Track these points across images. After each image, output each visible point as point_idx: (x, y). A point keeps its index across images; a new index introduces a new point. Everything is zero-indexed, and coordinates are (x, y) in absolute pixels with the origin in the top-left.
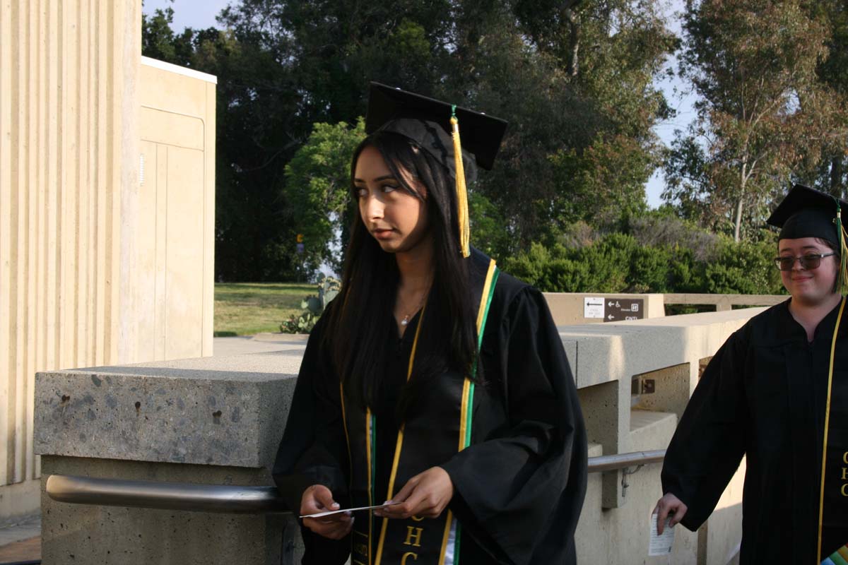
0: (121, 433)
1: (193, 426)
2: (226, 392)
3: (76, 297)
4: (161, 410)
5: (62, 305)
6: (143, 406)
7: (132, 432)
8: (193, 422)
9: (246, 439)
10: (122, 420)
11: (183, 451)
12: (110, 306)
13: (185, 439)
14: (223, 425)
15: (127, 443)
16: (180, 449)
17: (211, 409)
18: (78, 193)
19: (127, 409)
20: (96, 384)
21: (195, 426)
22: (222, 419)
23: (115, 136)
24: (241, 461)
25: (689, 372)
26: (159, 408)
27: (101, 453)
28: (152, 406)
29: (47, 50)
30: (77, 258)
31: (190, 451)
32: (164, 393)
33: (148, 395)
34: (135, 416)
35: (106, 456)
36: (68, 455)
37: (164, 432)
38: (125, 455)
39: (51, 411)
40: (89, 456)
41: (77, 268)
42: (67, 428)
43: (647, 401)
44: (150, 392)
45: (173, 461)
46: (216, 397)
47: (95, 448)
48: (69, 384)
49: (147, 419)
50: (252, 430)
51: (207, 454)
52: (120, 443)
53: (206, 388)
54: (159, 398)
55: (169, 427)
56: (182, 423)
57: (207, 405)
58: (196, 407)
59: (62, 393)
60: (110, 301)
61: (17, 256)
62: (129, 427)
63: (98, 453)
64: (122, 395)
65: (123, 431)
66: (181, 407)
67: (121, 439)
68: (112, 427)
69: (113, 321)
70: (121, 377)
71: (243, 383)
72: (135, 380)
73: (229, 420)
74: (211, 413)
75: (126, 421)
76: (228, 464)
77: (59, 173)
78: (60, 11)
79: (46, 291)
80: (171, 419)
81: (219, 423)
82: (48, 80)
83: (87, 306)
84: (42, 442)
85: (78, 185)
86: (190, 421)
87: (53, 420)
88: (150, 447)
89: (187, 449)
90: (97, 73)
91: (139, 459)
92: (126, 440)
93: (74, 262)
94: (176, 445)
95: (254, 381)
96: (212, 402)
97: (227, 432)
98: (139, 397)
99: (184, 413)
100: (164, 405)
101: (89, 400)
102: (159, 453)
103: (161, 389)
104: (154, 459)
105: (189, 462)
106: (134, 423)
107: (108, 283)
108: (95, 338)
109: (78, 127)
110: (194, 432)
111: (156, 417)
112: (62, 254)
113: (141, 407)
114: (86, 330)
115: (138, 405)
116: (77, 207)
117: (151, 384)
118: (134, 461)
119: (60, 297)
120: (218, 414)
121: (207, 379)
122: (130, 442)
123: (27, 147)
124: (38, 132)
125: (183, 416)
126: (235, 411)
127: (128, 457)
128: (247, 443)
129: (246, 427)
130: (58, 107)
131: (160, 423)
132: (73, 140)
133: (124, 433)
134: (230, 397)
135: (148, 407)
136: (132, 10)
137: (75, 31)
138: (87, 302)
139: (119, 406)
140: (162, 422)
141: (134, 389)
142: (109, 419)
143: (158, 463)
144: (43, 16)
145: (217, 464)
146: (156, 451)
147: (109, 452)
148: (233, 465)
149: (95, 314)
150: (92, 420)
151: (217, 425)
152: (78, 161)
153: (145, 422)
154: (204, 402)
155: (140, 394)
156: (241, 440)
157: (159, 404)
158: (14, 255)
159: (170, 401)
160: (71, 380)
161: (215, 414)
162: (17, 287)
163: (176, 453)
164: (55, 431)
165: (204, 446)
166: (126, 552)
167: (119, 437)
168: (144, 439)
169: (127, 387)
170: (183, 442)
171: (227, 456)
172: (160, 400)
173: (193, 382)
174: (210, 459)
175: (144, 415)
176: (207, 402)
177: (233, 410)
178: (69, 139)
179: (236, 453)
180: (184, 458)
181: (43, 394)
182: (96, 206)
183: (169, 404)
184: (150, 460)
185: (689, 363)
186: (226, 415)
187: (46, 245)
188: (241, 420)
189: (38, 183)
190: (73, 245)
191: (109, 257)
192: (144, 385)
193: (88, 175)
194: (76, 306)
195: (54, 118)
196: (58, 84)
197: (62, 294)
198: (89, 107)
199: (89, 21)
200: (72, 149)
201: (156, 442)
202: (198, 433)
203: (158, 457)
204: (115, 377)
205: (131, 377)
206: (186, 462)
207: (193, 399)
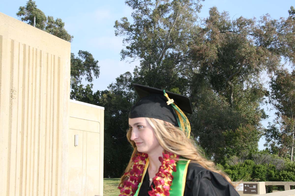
3: (44, 190)
5: (39, 193)
12: (57, 193)
18: (46, 152)
23: (60, 132)
29: (35, 102)
30: (45, 176)
41: (45, 179)
60: (57, 191)
61: (22, 176)
77: (39, 145)
78: (40, 88)
79: (33, 188)
82: (35, 113)
83: (49, 193)
85: (45, 150)
90: (53, 110)
107: (56, 184)
109: (46, 129)
112: (40, 175)
116: (45, 157)
119: (38, 190)
123: (27, 137)
124: (31, 131)
130: (39, 122)
137: (45, 95)
138: (48, 191)
144: (34, 90)
152: (46, 141)
158: (21, 175)
162: (22, 187)
178: (43, 133)
182: (52, 157)
187: (33, 171)
189: (31, 149)
190: (43, 171)
191: (57, 175)
193: (50, 145)
194: (44, 193)
195: (37, 126)
196: (39, 114)
197: (39, 189)
198: (50, 121)
199: (51, 92)
200: (44, 137)
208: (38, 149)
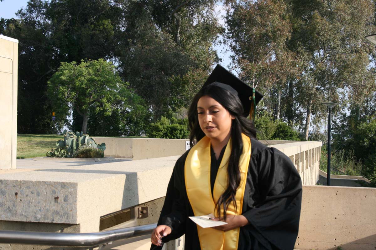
0: (8, 207)
1: (44, 204)
2: (61, 187)
4: (28, 197)
6: (19, 194)
7: (13, 207)
8: (44, 202)
9: (71, 210)
10: (8, 201)
11: (39, 216)
13: (40, 210)
14: (60, 204)
15: (11, 212)
16: (37, 215)
17: (53, 195)
19: (11, 196)
21: (45, 204)
22: (59, 200)
24: (68, 221)
26: (27, 196)
28: (24, 194)
31: (43, 216)
32: (30, 188)
33: (22, 189)
34: (15, 199)
37: (29, 207)
38: (10, 218)
44: (22, 187)
45: (34, 221)
46: (56, 190)
49: (21, 200)
50: (74, 206)
51: (51, 217)
52: (7, 212)
53: (51, 185)
54: (27, 190)
55: (33, 204)
56: (39, 203)
57: (52, 194)
58: (46, 195)
62: (12, 205)
64: (8, 189)
65: (8, 206)
66: (38, 194)
67: (8, 211)
70: (8, 181)
71: (70, 183)
72: (15, 182)
73: (62, 201)
74: (53, 198)
75: (10, 202)
76: (62, 222)
80: (33, 201)
81: (57, 202)
86: (43, 202)
88: (23, 215)
89: (41, 215)
91: (17, 220)
92: (10, 211)
94: (36, 213)
95: (75, 182)
96: (54, 192)
97: (62, 207)
98: (17, 190)
100: (30, 194)
102: (27, 217)
103: (28, 186)
104: (24, 220)
105: (42, 222)
106: (14, 202)
110: (45, 207)
111: (26, 200)
113: (18, 195)
115: (16, 194)
117: (23, 184)
118: (15, 221)
120: (57, 198)
121: (52, 181)
122: (12, 212)
125: (40, 199)
126: (66, 197)
127: (12, 220)
128: (71, 212)
129: (71, 204)
131: (28, 203)
133: (9, 208)
134: (63, 190)
135: (22, 195)
139: (7, 194)
140: (29, 202)
141: (14, 186)
142: (2, 201)
143: (26, 222)
145: (56, 222)
146: (25, 216)
147: (1, 217)
148: (64, 223)
151: (56, 204)
153: (20, 202)
154: (50, 192)
155: (18, 189)
156: (68, 211)
157: (27, 194)
159: (33, 192)
161: (55, 198)
163: (35, 217)
165: (50, 214)
167: (7, 210)
168: (19, 211)
169: (11, 185)
170: (39, 212)
171: (61, 219)
172: (27, 191)
173: (45, 182)
174: (53, 220)
175: (19, 199)
176: (52, 192)
177: (65, 196)
179: (66, 217)
180: (40, 220)
183: (32, 193)
184: (22, 221)
186: (61, 199)
188: (68, 201)
192: (20, 184)
201: (26, 212)
202: (47, 207)
203: (26, 220)
204: (5, 180)
205: (12, 180)
206: (40, 221)
207: (44, 191)
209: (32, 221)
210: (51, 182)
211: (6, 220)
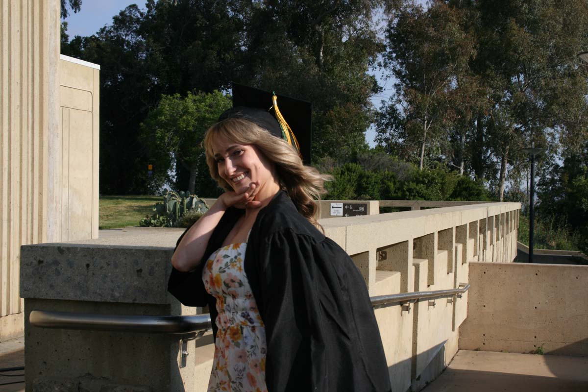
0: (77, 283)
1: (123, 279)
2: (145, 257)
3: (21, 202)
4: (103, 269)
5: (12, 208)
6: (91, 265)
7: (84, 283)
8: (124, 276)
10: (77, 275)
11: (117, 295)
12: (42, 208)
13: (118, 287)
14: (143, 278)
15: (81, 290)
16: (115, 293)
17: (136, 267)
18: (21, 136)
19: (81, 268)
20: (60, 253)
21: (125, 278)
22: (142, 274)
23: (44, 101)
24: (155, 301)
25: (408, 246)
26: (101, 268)
27: (64, 297)
28: (97, 267)
30: (21, 178)
31: (122, 294)
32: (105, 258)
33: (94, 259)
34: (86, 273)
35: (67, 299)
36: (42, 298)
37: (105, 283)
38: (80, 298)
39: (31, 270)
40: (56, 298)
41: (21, 184)
42: (42, 281)
43: (382, 265)
44: (96, 257)
45: (111, 301)
46: (139, 260)
47: (60, 293)
48: (42, 253)
49: (94, 274)
50: (161, 281)
51: (133, 296)
52: (76, 290)
53: (132, 254)
54: (102, 261)
55: (108, 279)
56: (117, 277)
57: (133, 265)
58: (126, 267)
59: (39, 258)
60: (42, 205)
62: (83, 280)
63: (62, 297)
64: (78, 260)
66: (116, 266)
67: (77, 287)
68: (71, 280)
69: (43, 218)
70: (77, 248)
71: (156, 251)
72: (86, 250)
73: (147, 274)
74: (136, 270)
75: (80, 276)
76: (146, 302)
77: (10, 124)
78: (10, 21)
81: (141, 276)
82: (2, 65)
83: (27, 209)
84: (25, 290)
85: (21, 132)
86: (122, 275)
87: (33, 276)
88: (96, 293)
89: (120, 293)
90: (33, 61)
91: (89, 300)
92: (80, 288)
93: (18, 180)
94: (112, 290)
96: (136, 263)
97: (146, 282)
98: (88, 261)
99: (117, 271)
100: (105, 265)
101: (56, 263)
102: (102, 296)
103: (103, 255)
104: (98, 300)
105: (122, 302)
106: (85, 277)
107: (41, 194)
108: (32, 228)
109: (21, 95)
110: (125, 282)
111: (100, 273)
112: (12, 175)
113: (90, 267)
114: (27, 223)
115: (88, 265)
116: (21, 145)
117: (96, 252)
118: (86, 301)
119: (10, 203)
120: (140, 271)
122: (83, 289)
127: (82, 299)
128: (159, 289)
129: (158, 278)
130: (9, 82)
131: (102, 277)
132: (18, 103)
133: (79, 283)
134: (148, 260)
135: (95, 267)
136: (54, 21)
137: (19, 34)
138: (27, 205)
139: (75, 266)
140: (104, 276)
141: (85, 256)
142: (69, 275)
143: (101, 302)
145: (140, 302)
146: (100, 295)
147: (69, 295)
148: (150, 303)
149: (32, 213)
150: (58, 275)
151: (139, 278)
152: (21, 116)
153: (92, 276)
154: (131, 263)
155: (89, 259)
156: (155, 287)
157: (101, 265)
159: (109, 263)
160: (44, 250)
161: (138, 271)
163: (113, 296)
164: (34, 283)
165: (131, 291)
166: (80, 359)
167: (75, 286)
168: (92, 288)
169: (81, 254)
170: (117, 289)
171: (146, 298)
172: (102, 263)
173: (124, 251)
174: (135, 300)
175: (92, 272)
177: (150, 268)
178: (16, 102)
179: (152, 295)
180: (118, 299)
181: (26, 259)
182: (33, 144)
183: (108, 265)
184: (96, 300)
185: (407, 241)
186: (145, 272)
188: (155, 274)
190: (18, 169)
191: (41, 177)
192: (92, 253)
193: (28, 125)
194: (21, 208)
195: (6, 89)
196: (9, 67)
197: (12, 201)
198: (28, 82)
199: (28, 28)
200: (17, 108)
201: (100, 289)
202: (127, 283)
203: (101, 299)
204: (73, 248)
205: (83, 248)
206: (119, 301)
207: (124, 261)
208: (8, 131)
209: (108, 301)
210: (132, 249)
211: (76, 300)
